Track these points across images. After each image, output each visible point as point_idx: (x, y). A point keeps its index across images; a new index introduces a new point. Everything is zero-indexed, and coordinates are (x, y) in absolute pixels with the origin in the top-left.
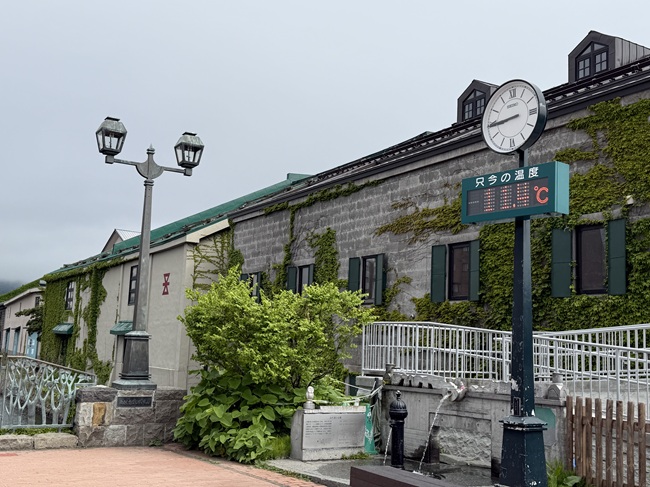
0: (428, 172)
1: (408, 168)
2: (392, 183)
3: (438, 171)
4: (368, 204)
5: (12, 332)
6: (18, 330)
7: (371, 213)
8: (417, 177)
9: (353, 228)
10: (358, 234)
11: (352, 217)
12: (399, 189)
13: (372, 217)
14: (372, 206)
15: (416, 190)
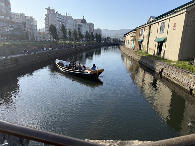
5: (127, 41)
6: (129, 41)
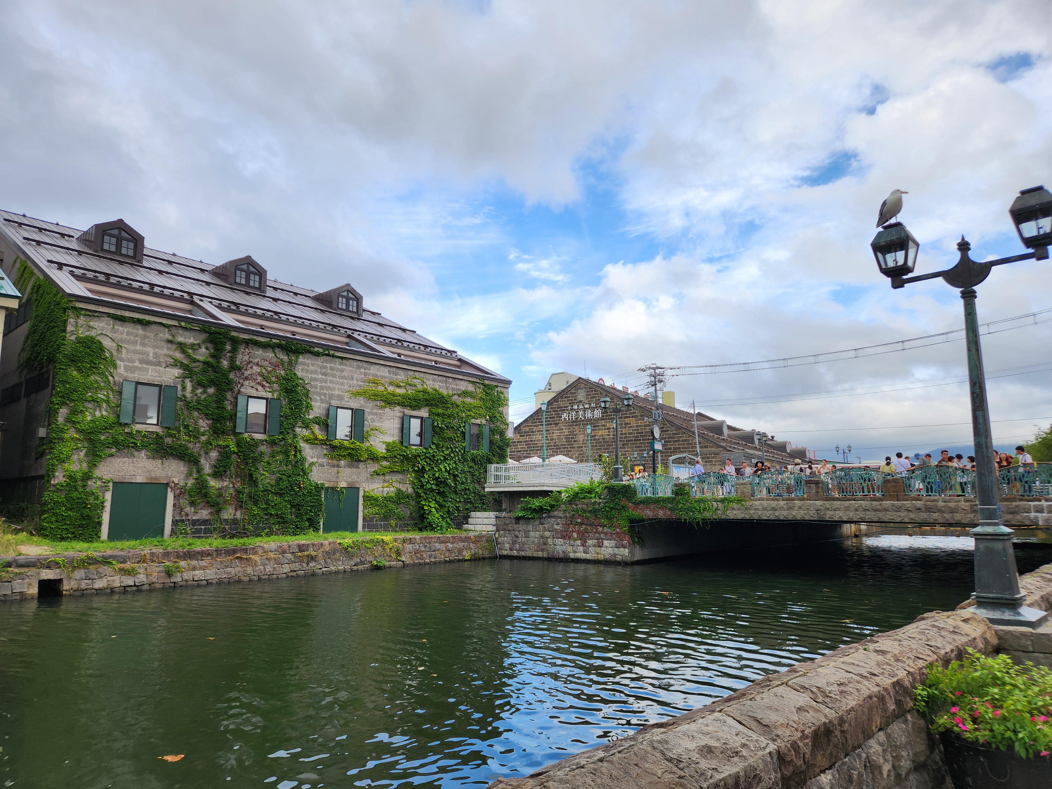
0: (394, 370)
1: (381, 362)
2: (365, 365)
3: (401, 372)
4: (342, 371)
7: (344, 378)
8: (386, 369)
9: (326, 382)
10: (333, 389)
11: (325, 374)
12: (371, 371)
13: (346, 381)
14: (345, 374)
15: (385, 377)
